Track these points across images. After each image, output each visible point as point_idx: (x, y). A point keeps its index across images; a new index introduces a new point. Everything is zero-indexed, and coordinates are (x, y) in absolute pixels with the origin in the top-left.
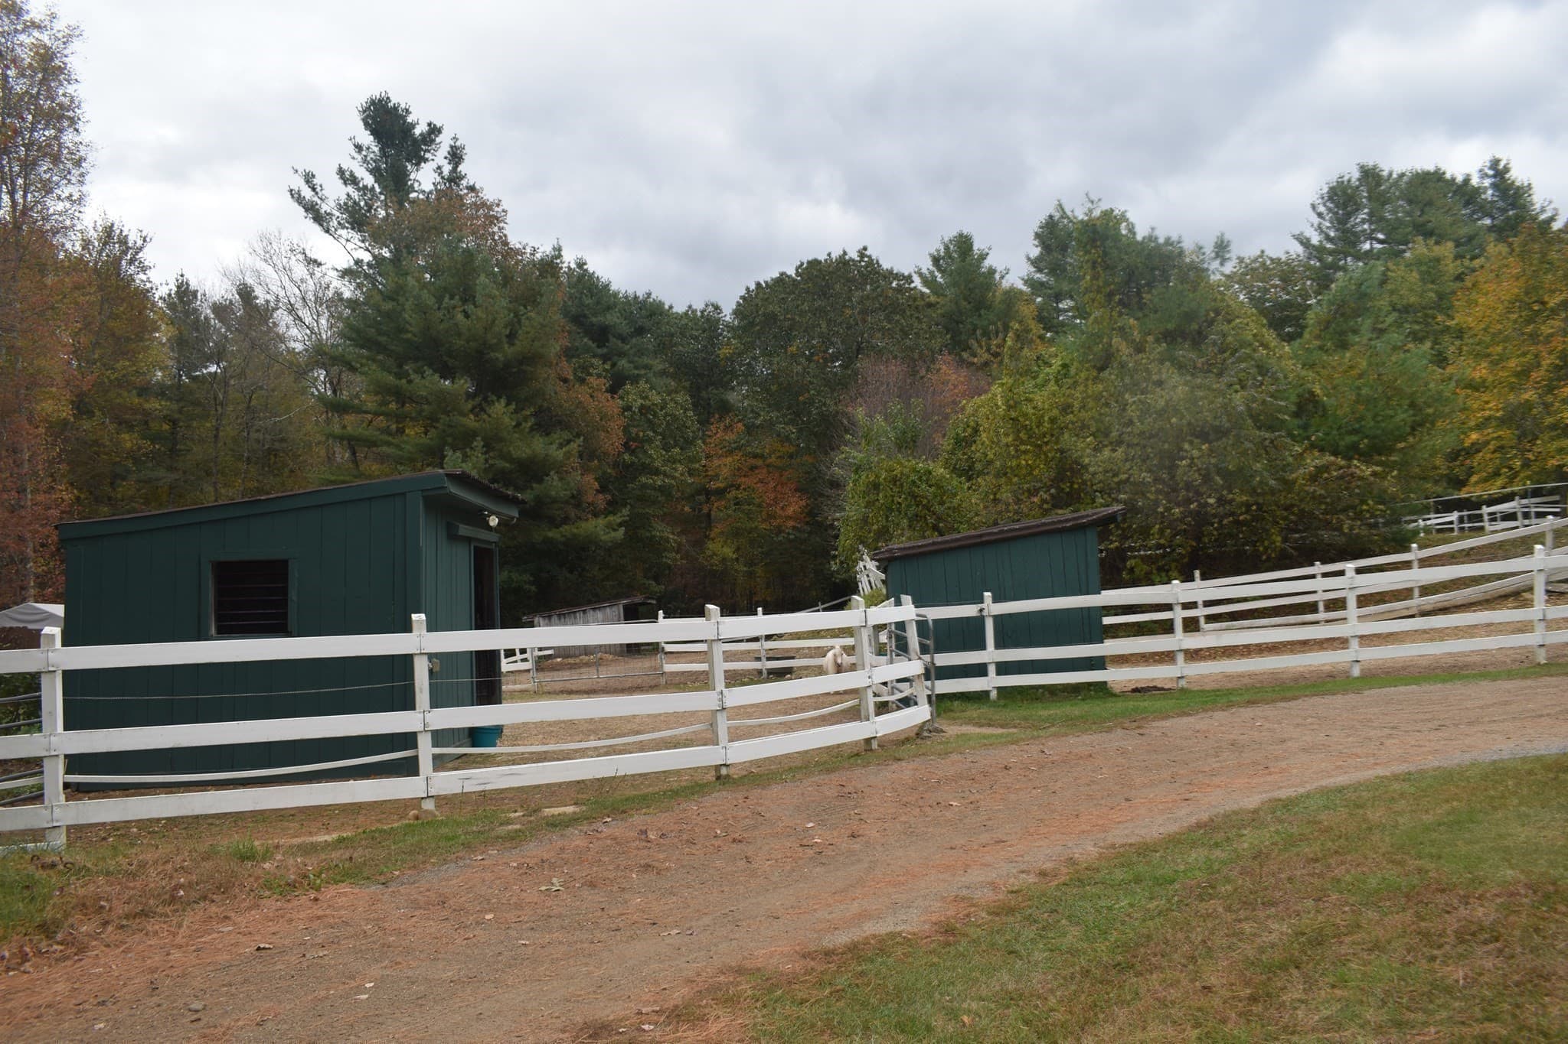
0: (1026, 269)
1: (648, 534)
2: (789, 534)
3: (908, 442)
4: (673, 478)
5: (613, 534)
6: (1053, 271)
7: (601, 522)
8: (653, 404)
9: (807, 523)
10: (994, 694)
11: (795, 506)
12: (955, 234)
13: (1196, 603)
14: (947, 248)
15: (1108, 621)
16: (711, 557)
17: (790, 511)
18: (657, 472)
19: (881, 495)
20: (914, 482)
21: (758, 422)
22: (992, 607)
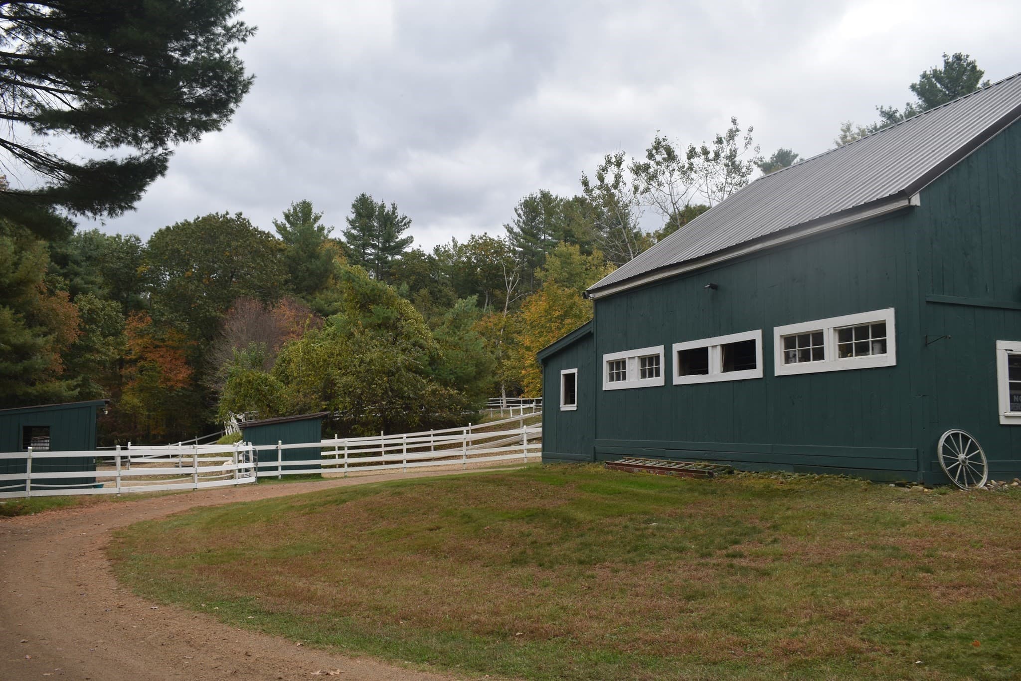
0: (346, 226)
1: (87, 390)
2: (178, 391)
3: (258, 363)
4: (108, 356)
5: (71, 392)
6: (362, 230)
7: (64, 384)
8: (97, 308)
9: (191, 385)
10: (280, 477)
11: (184, 373)
12: (301, 201)
13: (381, 445)
14: (295, 209)
15: (323, 454)
16: (125, 405)
17: (180, 377)
18: (98, 352)
19: (242, 389)
20: (259, 383)
21: (163, 319)
22: (281, 446)
